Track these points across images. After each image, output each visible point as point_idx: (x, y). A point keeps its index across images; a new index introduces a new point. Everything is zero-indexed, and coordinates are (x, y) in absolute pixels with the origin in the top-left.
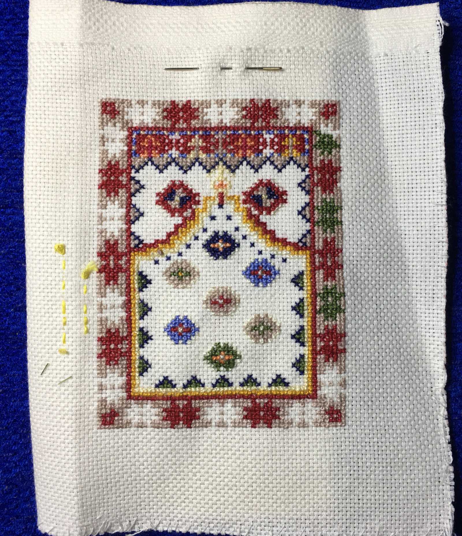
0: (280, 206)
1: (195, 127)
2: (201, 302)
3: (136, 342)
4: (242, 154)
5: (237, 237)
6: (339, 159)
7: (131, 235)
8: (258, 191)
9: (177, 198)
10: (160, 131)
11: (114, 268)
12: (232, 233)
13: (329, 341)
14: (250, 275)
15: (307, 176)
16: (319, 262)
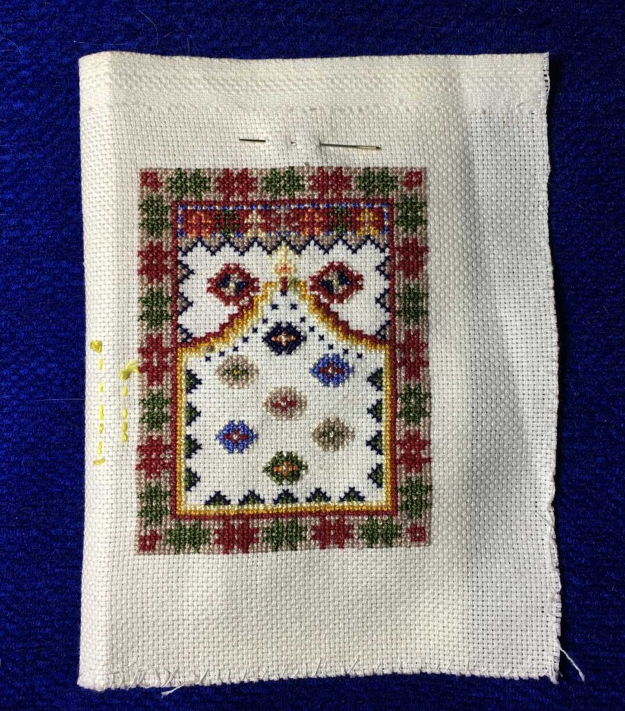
0: (354, 293)
1: (253, 201)
2: (260, 405)
3: (182, 452)
4: (309, 233)
5: (304, 328)
6: (426, 238)
7: (177, 328)
8: (328, 276)
9: (232, 285)
10: (211, 205)
11: (158, 367)
12: (298, 324)
13: (411, 449)
14: (319, 373)
15: (387, 258)
16: (401, 358)
